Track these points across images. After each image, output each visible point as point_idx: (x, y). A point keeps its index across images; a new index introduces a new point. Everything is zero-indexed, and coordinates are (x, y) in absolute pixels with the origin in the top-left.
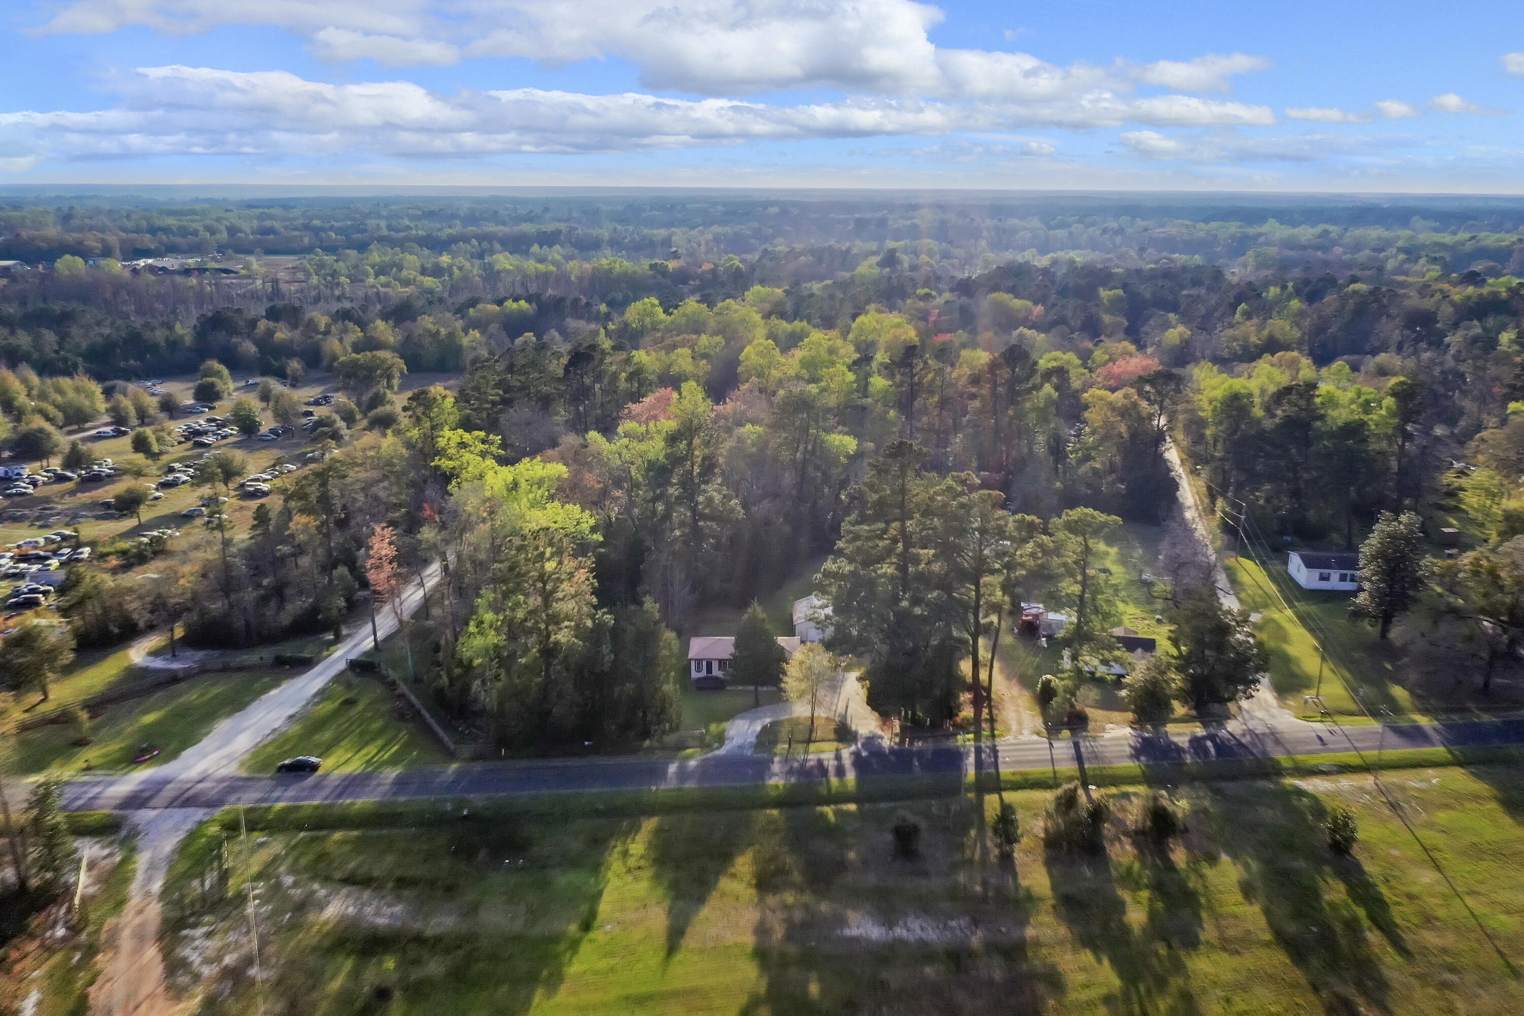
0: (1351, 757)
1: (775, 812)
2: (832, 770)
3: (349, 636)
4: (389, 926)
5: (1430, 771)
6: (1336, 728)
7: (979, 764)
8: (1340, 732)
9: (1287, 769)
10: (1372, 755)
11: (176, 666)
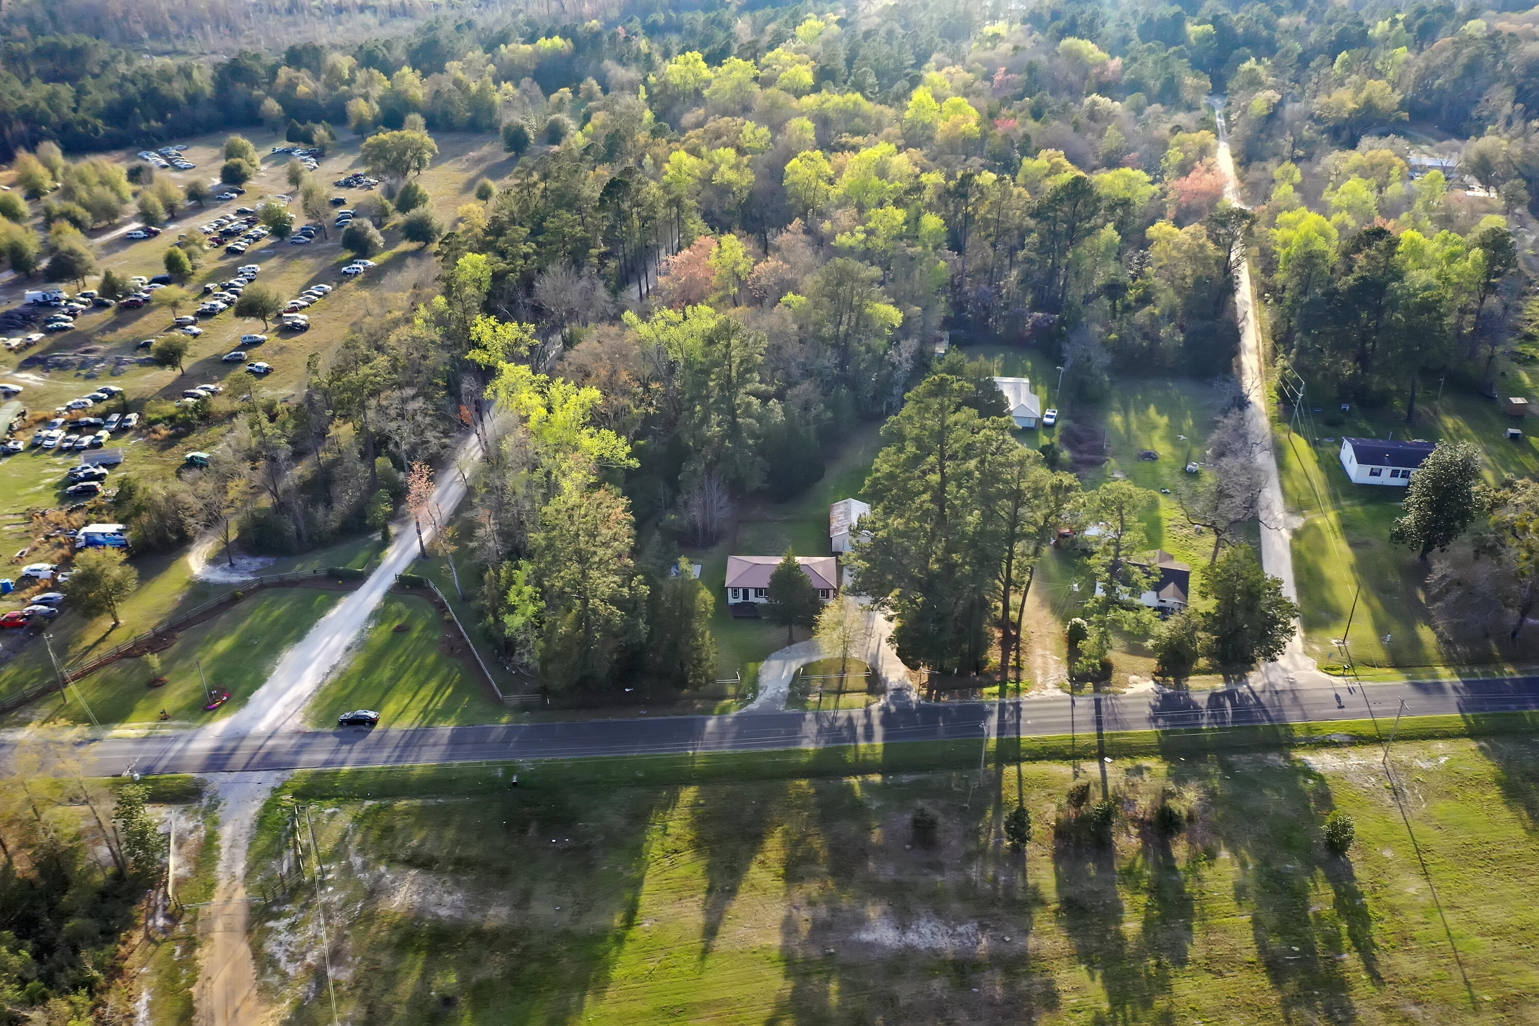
0: (1364, 726)
1: (804, 783)
2: (860, 730)
3: (397, 536)
4: (450, 916)
5: (1440, 745)
6: (1356, 685)
7: (1001, 728)
8: (1359, 691)
9: (1300, 740)
10: (1387, 721)
11: (235, 578)
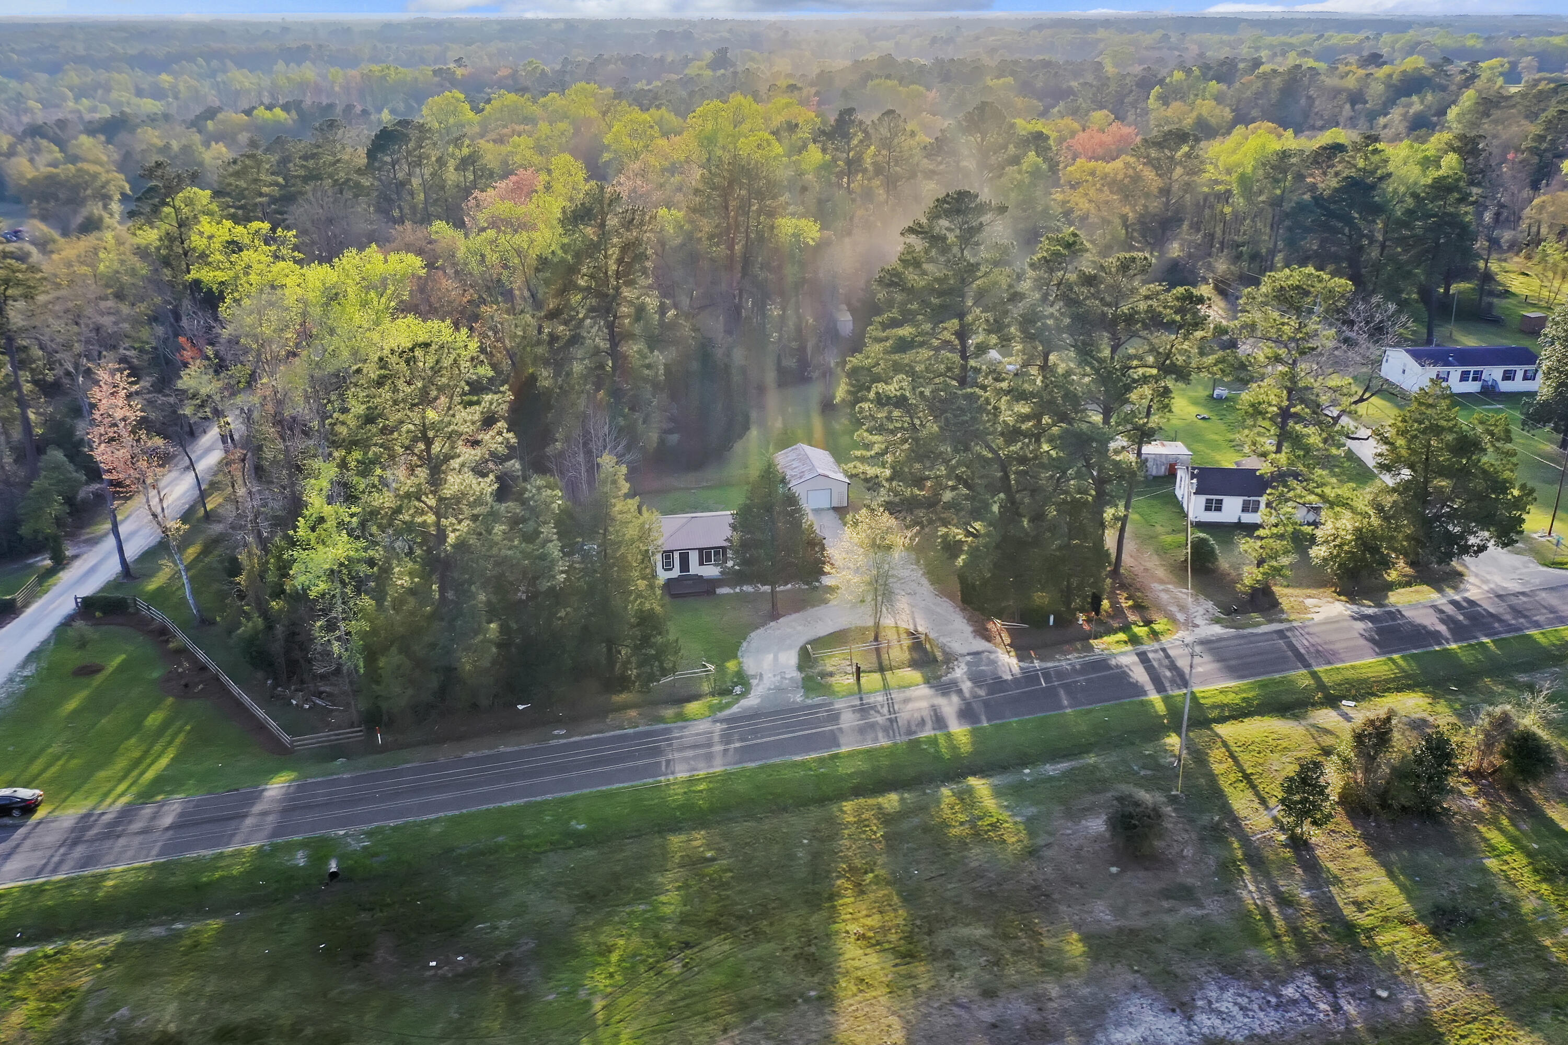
3: (76, 557)
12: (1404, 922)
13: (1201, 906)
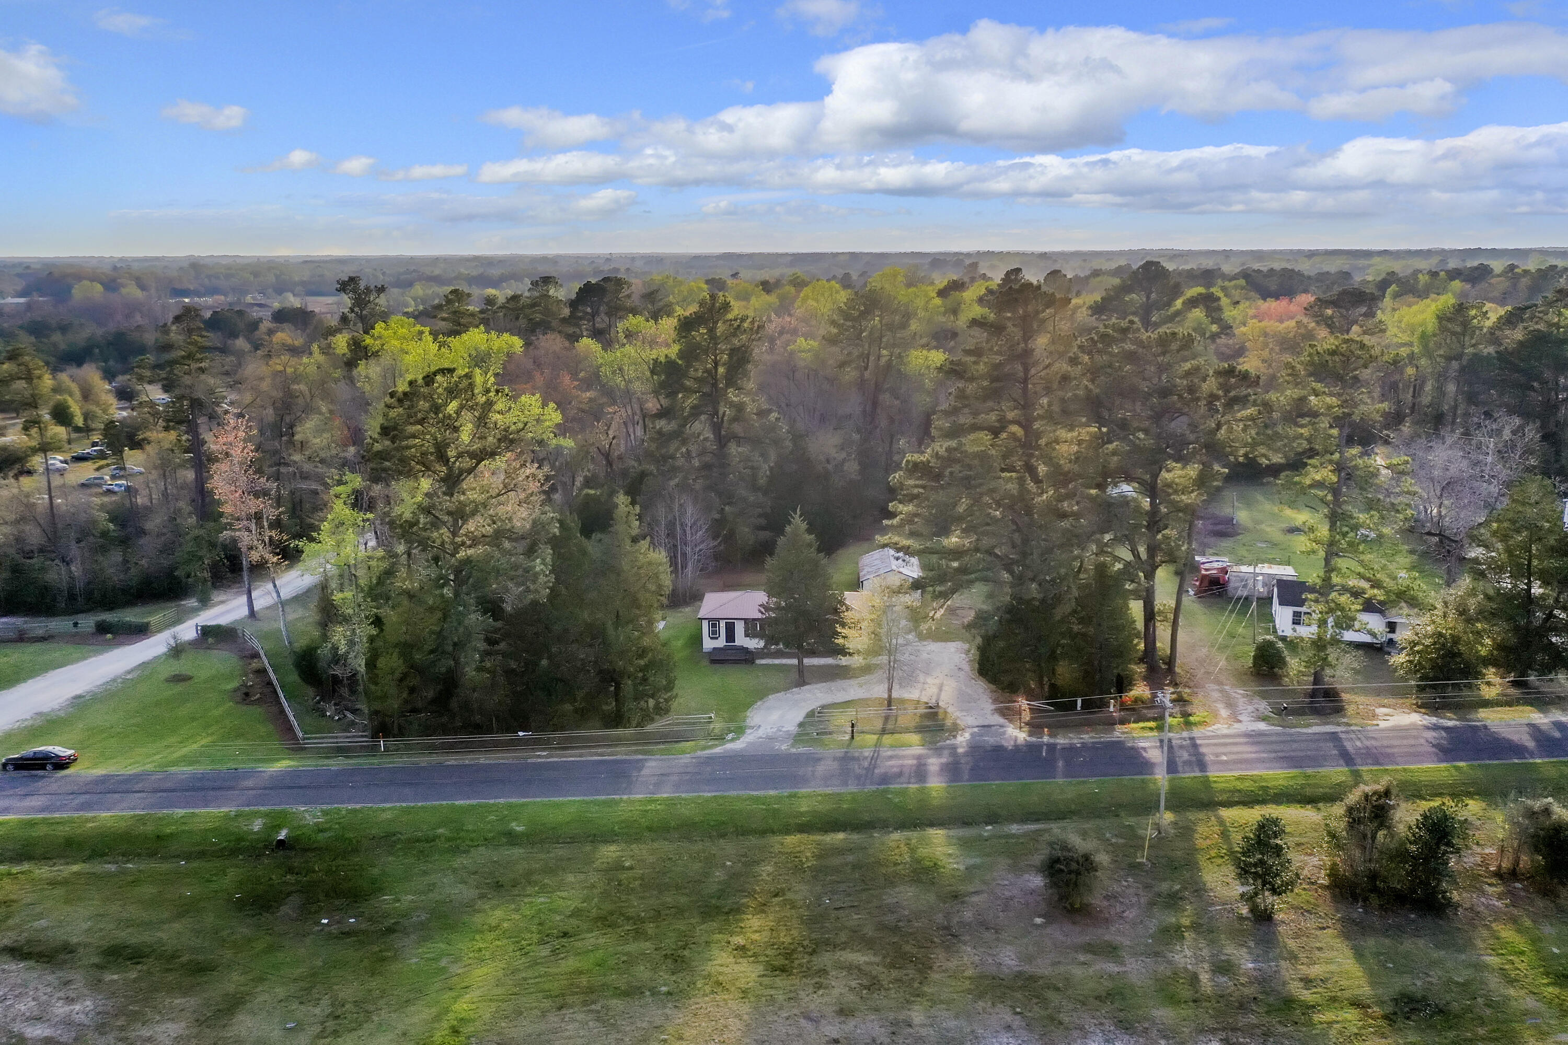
7: (1172, 764)
12: (1356, 1003)
13: (1122, 964)
